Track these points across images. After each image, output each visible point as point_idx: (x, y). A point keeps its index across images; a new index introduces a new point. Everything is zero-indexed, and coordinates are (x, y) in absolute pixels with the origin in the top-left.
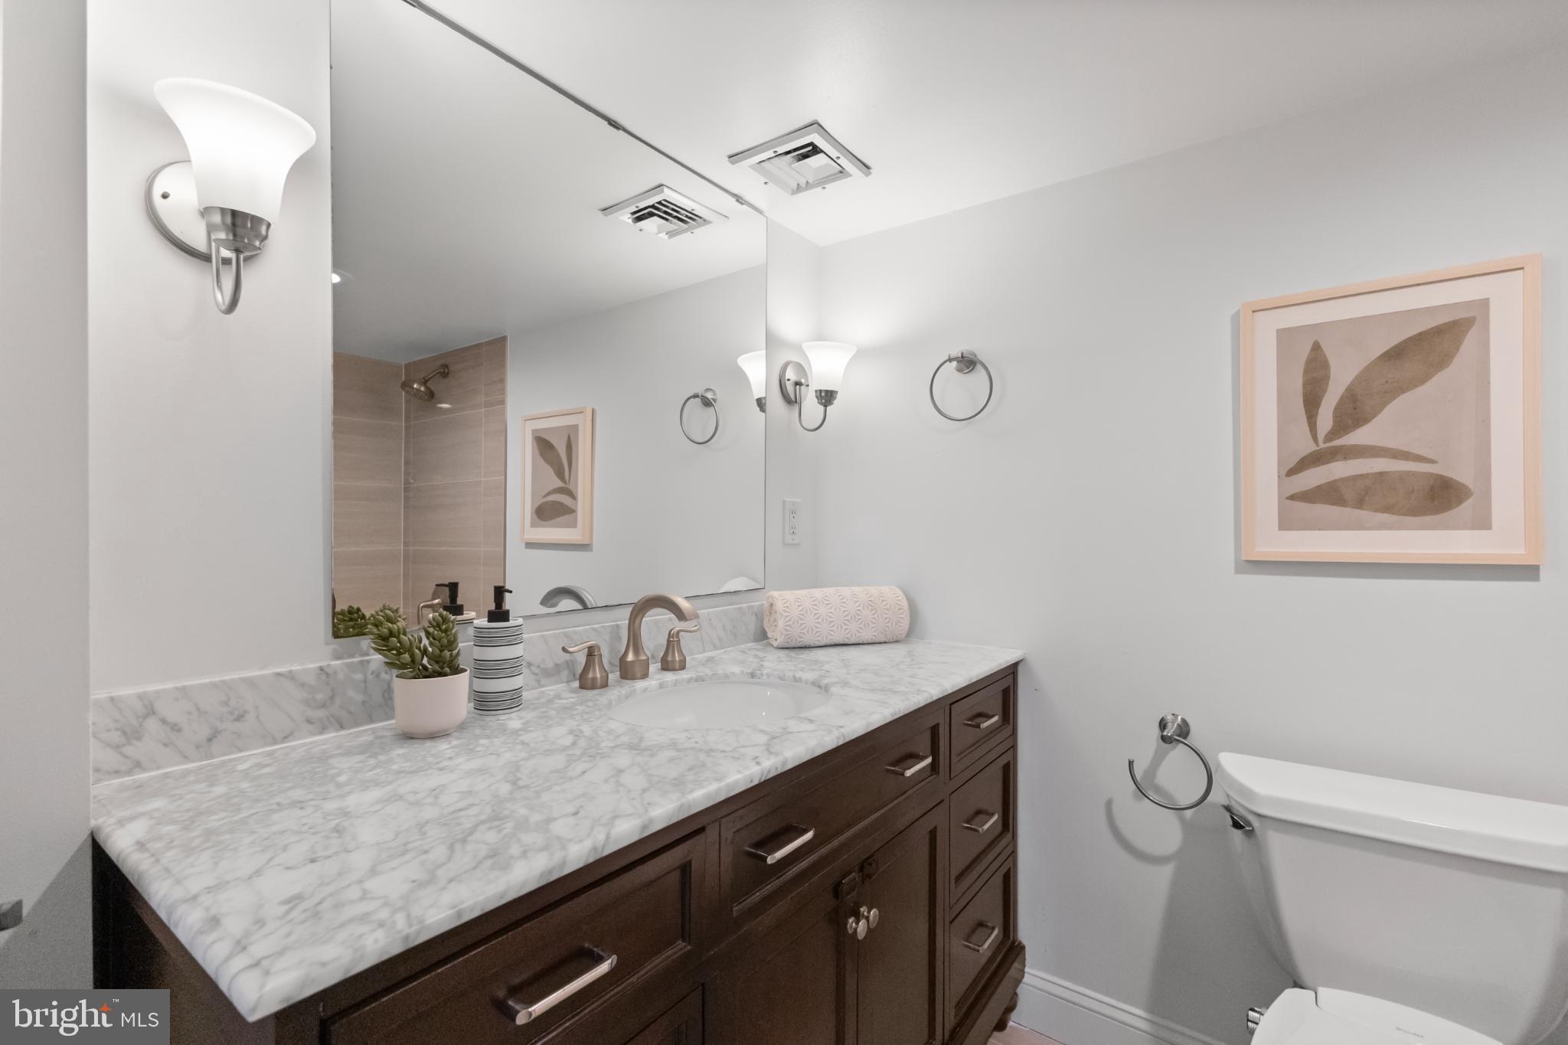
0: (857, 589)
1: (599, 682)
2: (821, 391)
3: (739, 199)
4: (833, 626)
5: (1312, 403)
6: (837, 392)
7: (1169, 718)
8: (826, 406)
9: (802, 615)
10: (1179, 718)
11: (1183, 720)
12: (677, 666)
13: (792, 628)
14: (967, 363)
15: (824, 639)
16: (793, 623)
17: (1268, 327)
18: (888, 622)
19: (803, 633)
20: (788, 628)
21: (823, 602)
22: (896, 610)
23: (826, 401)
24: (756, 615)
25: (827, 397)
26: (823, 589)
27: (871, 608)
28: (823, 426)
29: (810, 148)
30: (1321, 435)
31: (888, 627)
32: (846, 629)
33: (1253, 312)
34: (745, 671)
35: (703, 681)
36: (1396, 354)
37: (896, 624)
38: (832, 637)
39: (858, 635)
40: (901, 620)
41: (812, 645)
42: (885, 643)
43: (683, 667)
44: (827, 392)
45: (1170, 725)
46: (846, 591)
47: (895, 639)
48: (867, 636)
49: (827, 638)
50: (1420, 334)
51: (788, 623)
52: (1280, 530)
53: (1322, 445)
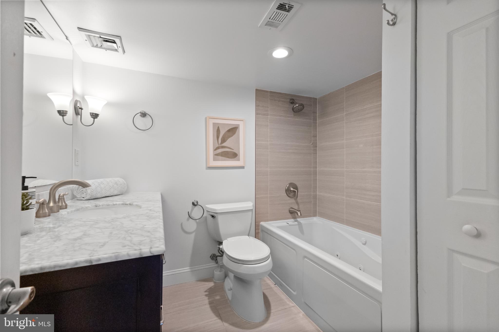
0: (110, 179)
1: (47, 214)
2: (93, 113)
3: (67, 38)
4: (106, 191)
5: (218, 138)
6: (99, 115)
7: (194, 201)
8: (94, 118)
9: (96, 188)
10: (196, 201)
11: (197, 201)
12: (64, 207)
13: (93, 192)
14: (144, 115)
15: (103, 195)
16: (94, 191)
17: (211, 122)
18: (121, 188)
19: (97, 194)
20: (92, 192)
21: (101, 183)
22: (123, 184)
23: (95, 117)
24: (71, 190)
25: (95, 116)
26: (100, 179)
27: (116, 184)
28: (92, 125)
29: (113, 41)
30: (219, 144)
31: (121, 190)
32: (110, 191)
33: (209, 118)
34: (93, 205)
35: (79, 210)
36: (229, 131)
37: (124, 189)
38: (106, 194)
39: (113, 193)
40: (125, 187)
41: (99, 198)
42: (119, 195)
43: (66, 208)
44: (96, 114)
45: (195, 203)
46: (108, 180)
47: (121, 194)
48: (116, 193)
49: (104, 194)
50: (232, 128)
51: (92, 191)
52: (213, 161)
53: (219, 145)
